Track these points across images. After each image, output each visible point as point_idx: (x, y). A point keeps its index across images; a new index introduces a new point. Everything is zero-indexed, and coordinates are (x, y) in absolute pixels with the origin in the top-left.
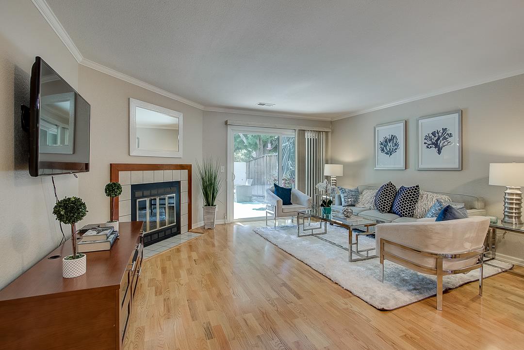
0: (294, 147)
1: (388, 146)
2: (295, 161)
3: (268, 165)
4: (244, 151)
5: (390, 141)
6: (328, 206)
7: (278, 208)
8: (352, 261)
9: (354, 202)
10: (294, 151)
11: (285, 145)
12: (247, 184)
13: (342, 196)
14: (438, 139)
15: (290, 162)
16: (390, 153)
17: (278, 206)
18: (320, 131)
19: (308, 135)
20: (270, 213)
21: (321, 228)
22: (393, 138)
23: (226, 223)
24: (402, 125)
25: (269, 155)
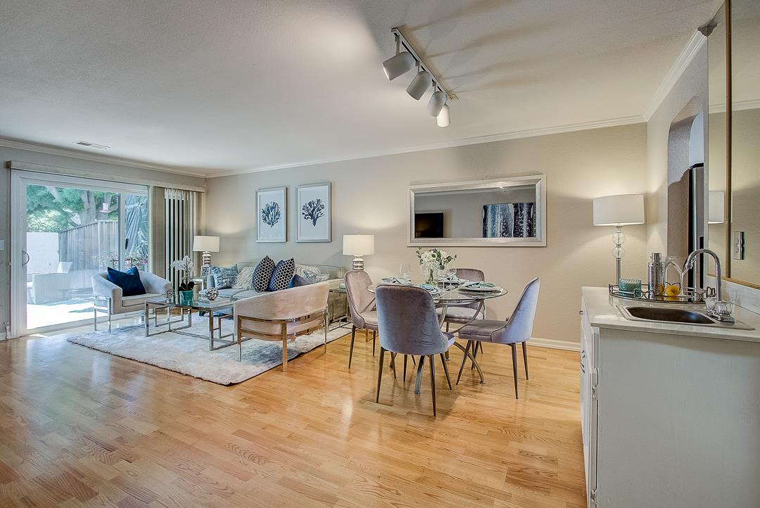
0: (146, 211)
1: (270, 214)
2: (147, 232)
3: (105, 238)
4: (54, 213)
5: (272, 208)
6: (189, 289)
7: (114, 301)
8: (213, 349)
9: (231, 282)
10: (148, 216)
11: (132, 206)
12: (60, 270)
13: (215, 276)
14: (314, 210)
15: (140, 233)
16: (271, 223)
17: (114, 297)
18: (189, 191)
19: (169, 195)
20: (100, 311)
21: (182, 320)
22: (275, 206)
23: (9, 337)
24: (283, 192)
25: (108, 221)
